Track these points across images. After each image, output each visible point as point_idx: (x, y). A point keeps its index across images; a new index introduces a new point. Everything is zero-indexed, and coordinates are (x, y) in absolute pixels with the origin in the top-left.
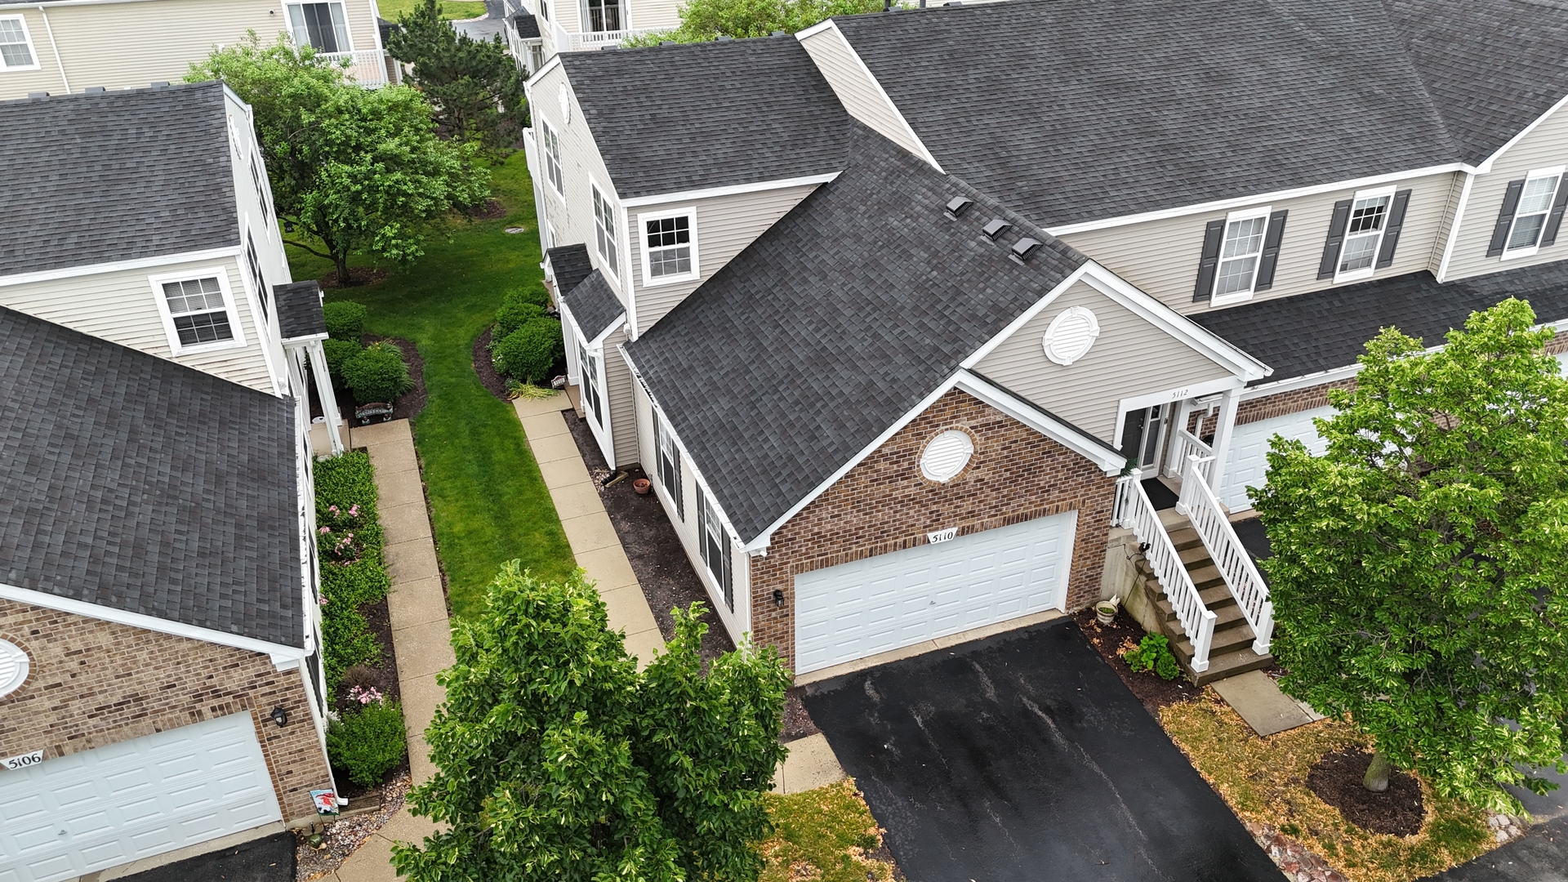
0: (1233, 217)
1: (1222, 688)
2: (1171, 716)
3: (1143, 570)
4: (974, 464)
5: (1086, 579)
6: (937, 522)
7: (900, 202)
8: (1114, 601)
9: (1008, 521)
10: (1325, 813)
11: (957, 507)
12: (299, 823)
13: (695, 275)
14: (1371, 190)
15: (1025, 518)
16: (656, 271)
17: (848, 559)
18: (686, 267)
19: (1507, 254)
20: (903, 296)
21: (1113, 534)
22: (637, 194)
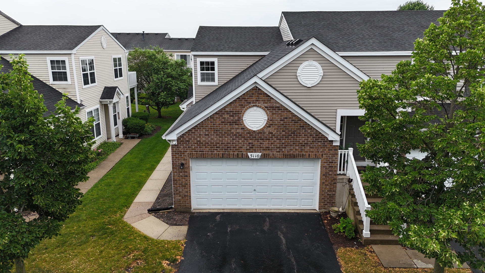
1: (376, 248)
2: (343, 251)
5: (327, 196)
6: (252, 148)
8: (341, 209)
11: (261, 143)
13: (216, 84)
16: (202, 80)
18: (213, 80)
21: (340, 178)
22: (197, 51)
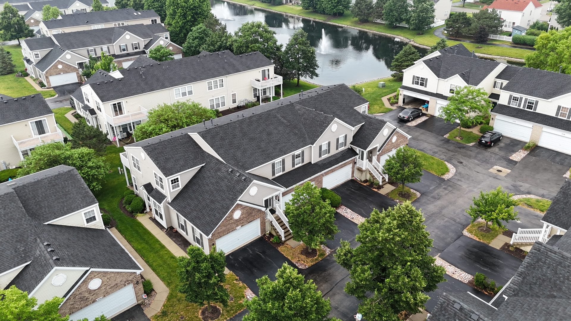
0: (276, 162)
1: (287, 242)
2: (281, 249)
3: (272, 226)
4: (242, 214)
5: (263, 229)
6: (237, 226)
7: (219, 170)
8: (269, 232)
9: (249, 223)
10: (303, 257)
11: (240, 222)
12: (139, 302)
13: (181, 187)
14: (298, 152)
15: (252, 221)
16: (173, 189)
17: (224, 235)
18: (178, 186)
19: (322, 157)
20: (225, 188)
21: (266, 220)
22: (169, 176)
